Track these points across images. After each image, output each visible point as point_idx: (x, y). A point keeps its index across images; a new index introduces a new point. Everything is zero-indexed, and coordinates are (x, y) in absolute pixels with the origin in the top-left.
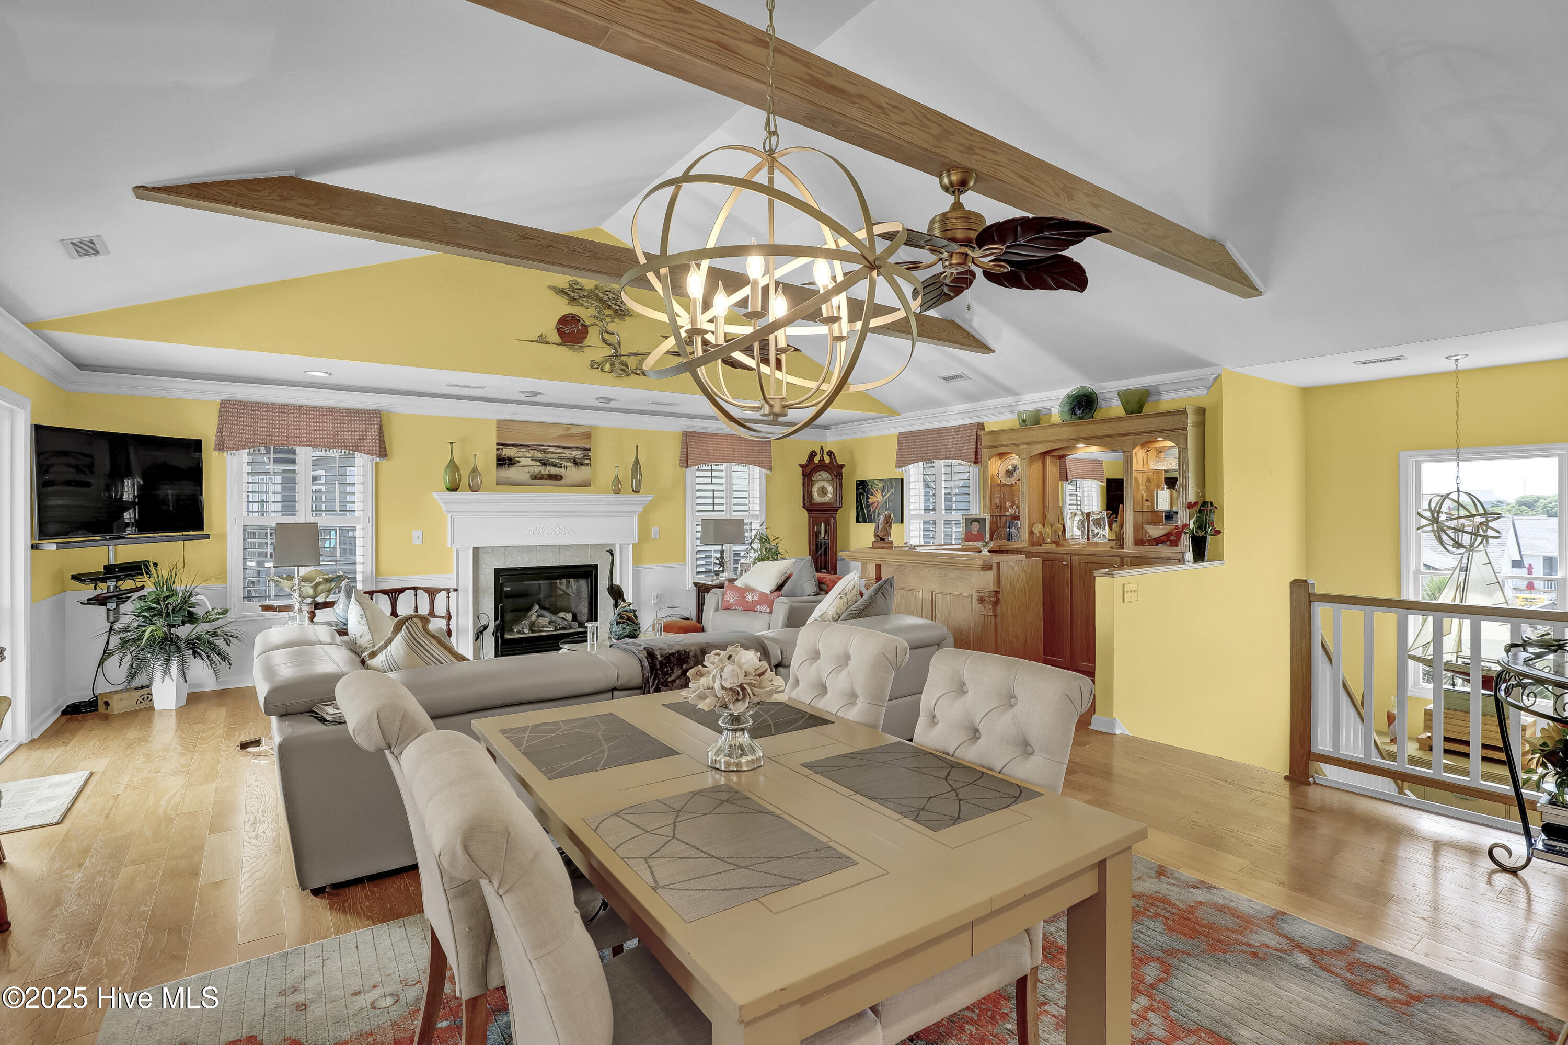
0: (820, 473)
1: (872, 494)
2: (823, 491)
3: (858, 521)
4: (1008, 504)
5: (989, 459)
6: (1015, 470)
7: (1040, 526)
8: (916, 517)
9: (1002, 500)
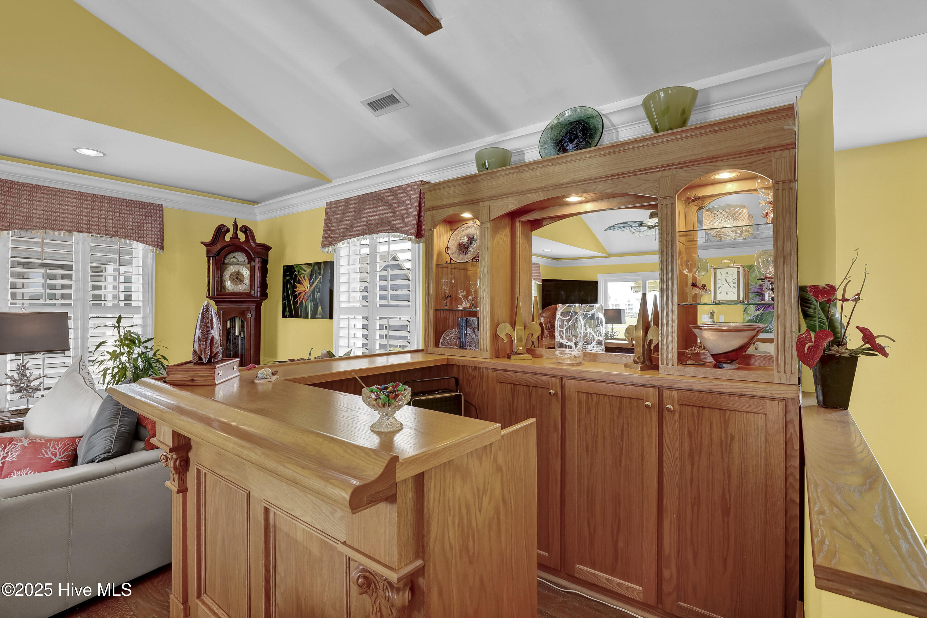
0: (235, 254)
1: (299, 282)
2: (237, 278)
3: (284, 316)
4: (461, 294)
5: (434, 226)
6: (471, 243)
7: (508, 327)
8: (351, 311)
9: (453, 287)
